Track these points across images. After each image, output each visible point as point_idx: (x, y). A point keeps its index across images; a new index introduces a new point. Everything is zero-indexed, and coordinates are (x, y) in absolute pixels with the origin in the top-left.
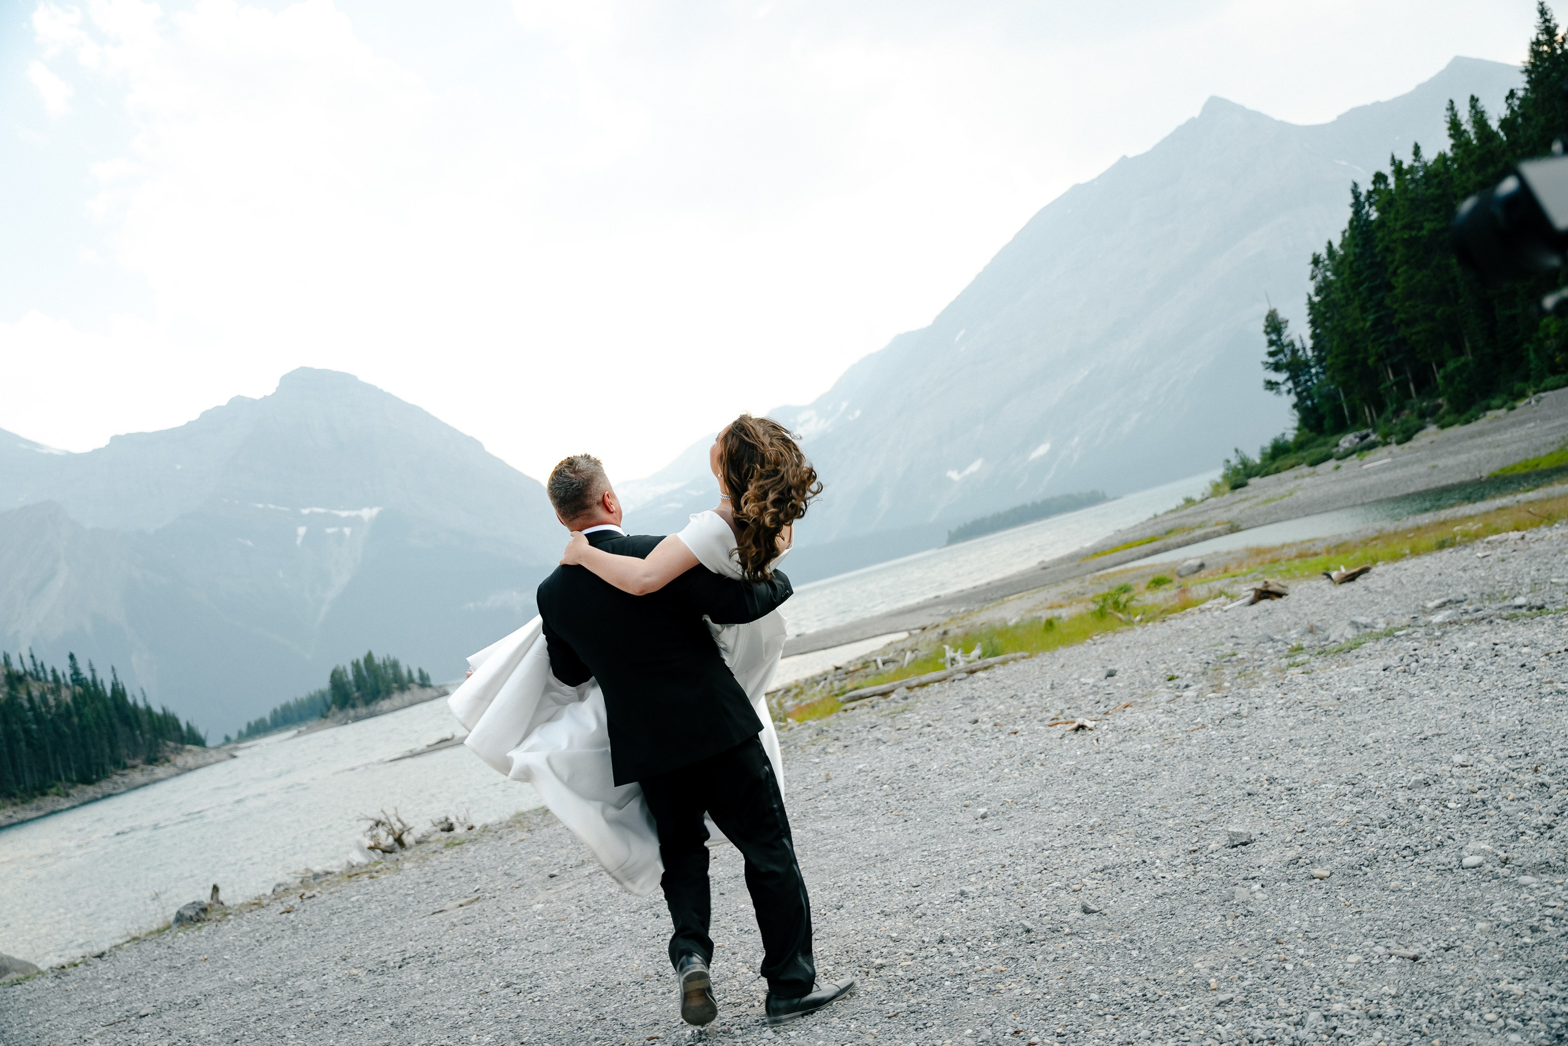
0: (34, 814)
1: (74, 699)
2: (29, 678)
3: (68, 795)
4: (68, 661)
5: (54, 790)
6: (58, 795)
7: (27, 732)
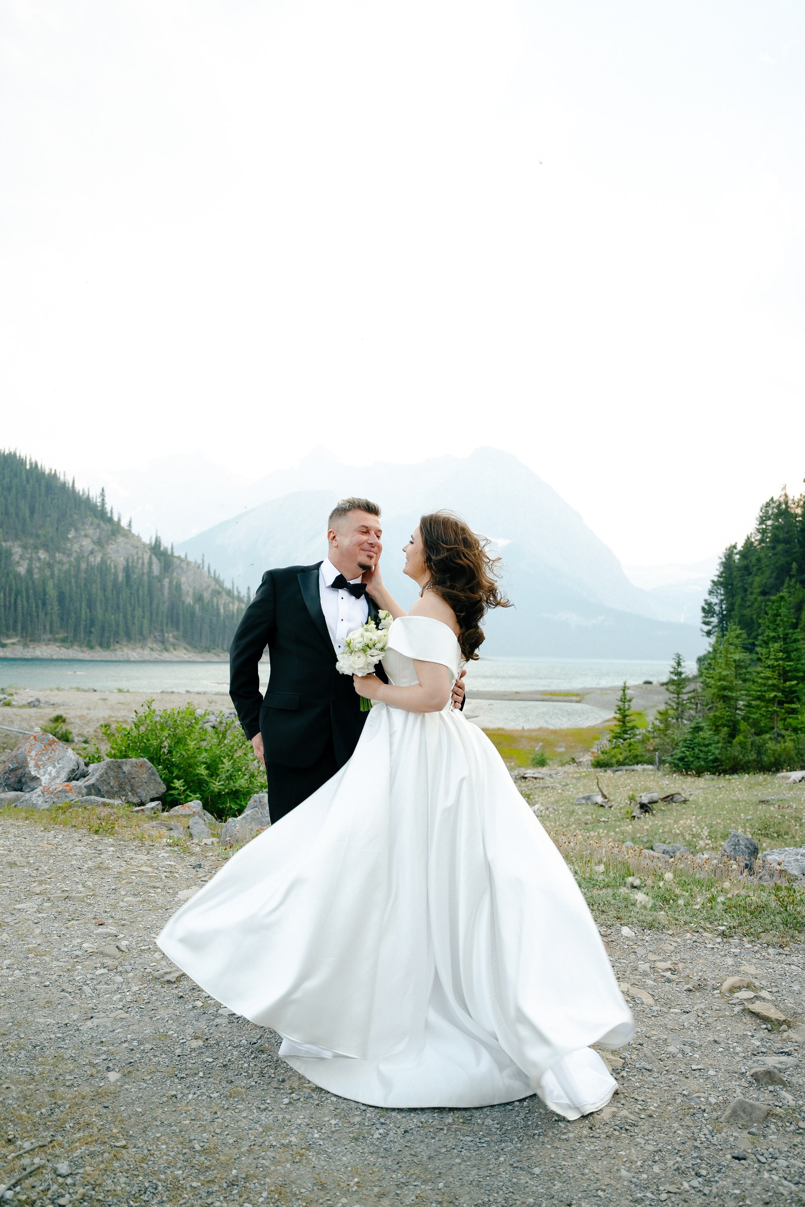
0: (200, 660)
1: (238, 609)
2: (224, 594)
3: (218, 656)
4: (246, 590)
5: (214, 651)
6: (215, 654)
7: (211, 620)
